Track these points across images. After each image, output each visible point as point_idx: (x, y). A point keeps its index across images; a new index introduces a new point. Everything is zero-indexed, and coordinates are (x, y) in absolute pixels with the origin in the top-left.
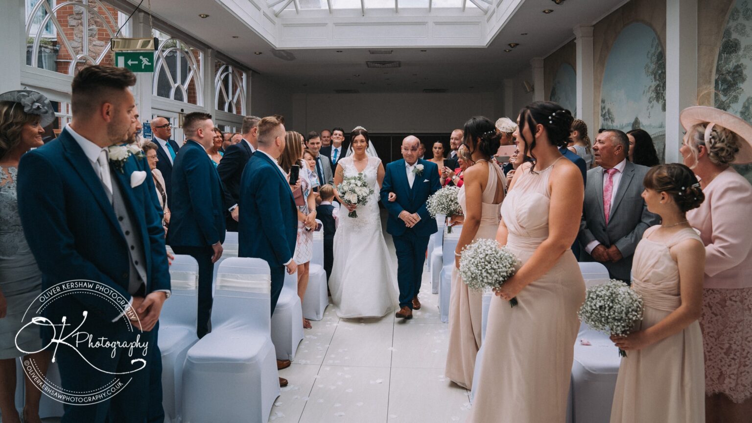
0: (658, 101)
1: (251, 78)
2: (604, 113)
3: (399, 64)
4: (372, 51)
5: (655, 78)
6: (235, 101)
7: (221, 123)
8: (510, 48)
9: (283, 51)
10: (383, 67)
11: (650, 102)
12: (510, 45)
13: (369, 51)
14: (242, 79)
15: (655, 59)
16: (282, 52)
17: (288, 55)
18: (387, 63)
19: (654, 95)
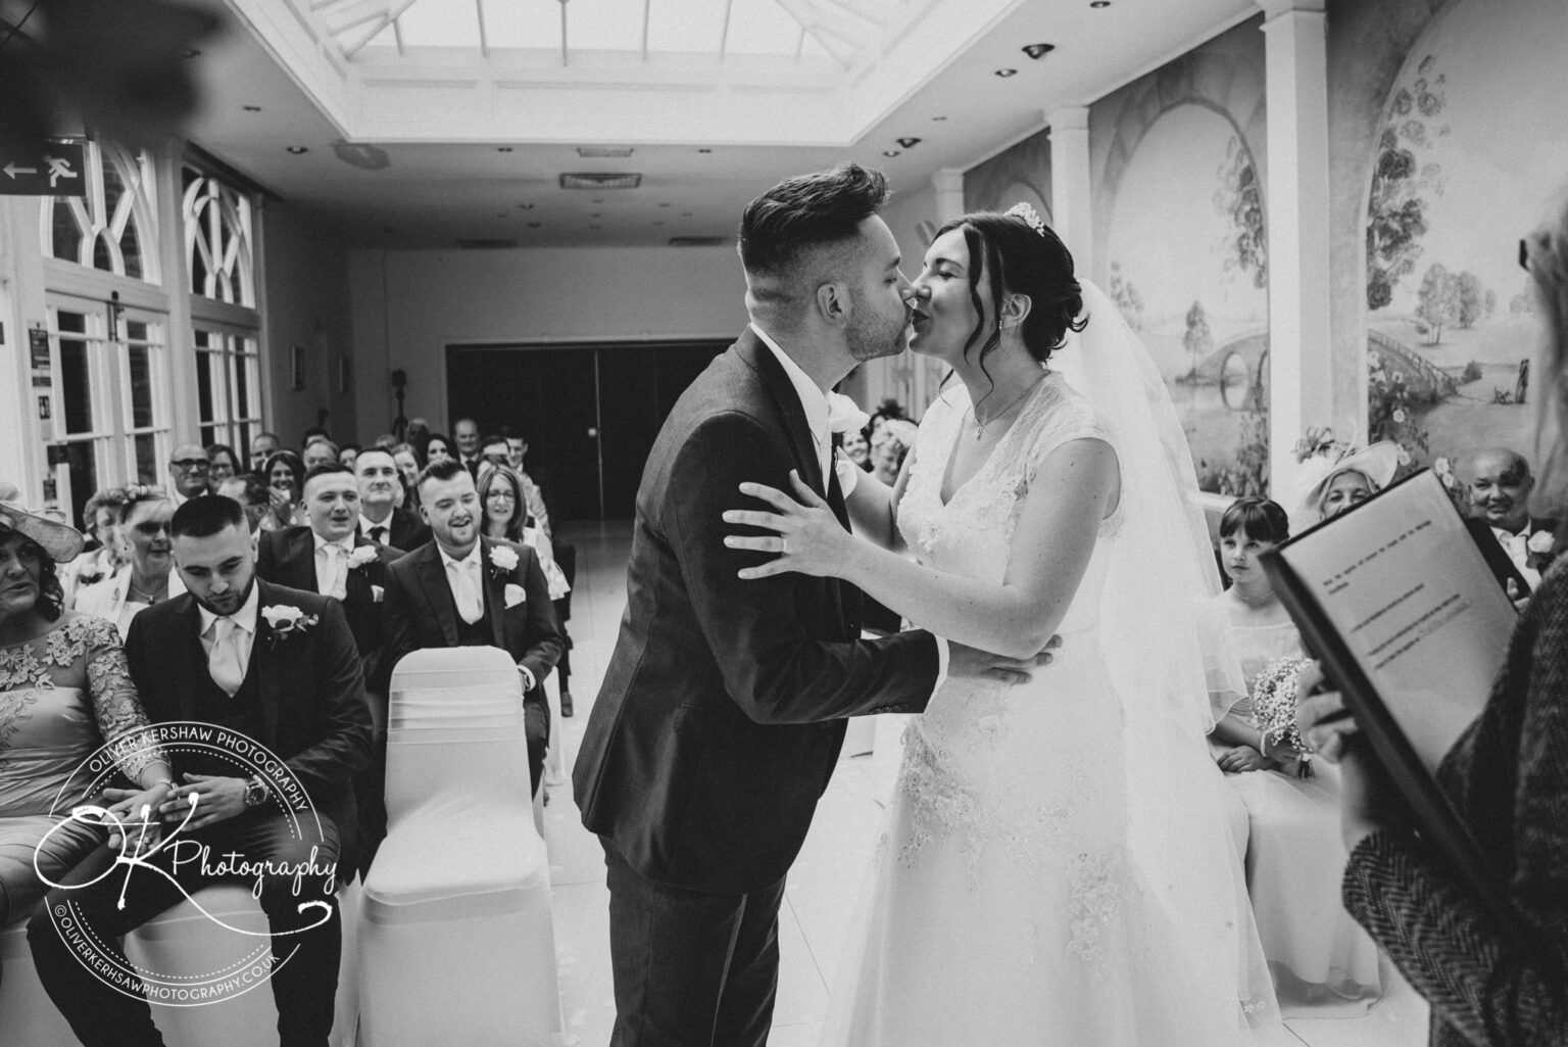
0: (1244, 267)
1: (260, 211)
2: (1118, 291)
3: (639, 180)
4: (583, 151)
5: (1236, 219)
6: (228, 269)
7: (203, 327)
8: (900, 148)
9: (366, 146)
10: (597, 188)
11: (1227, 269)
12: (901, 141)
13: (579, 150)
14: (237, 213)
15: (1235, 181)
16: (362, 151)
17: (376, 156)
18: (607, 178)
19: (1236, 255)
